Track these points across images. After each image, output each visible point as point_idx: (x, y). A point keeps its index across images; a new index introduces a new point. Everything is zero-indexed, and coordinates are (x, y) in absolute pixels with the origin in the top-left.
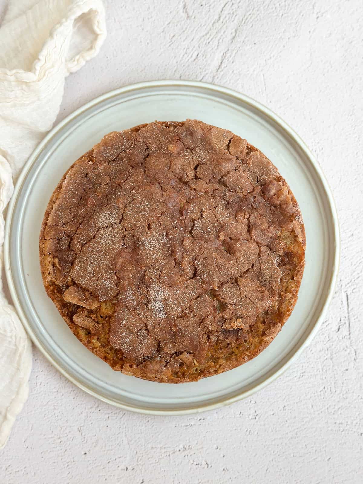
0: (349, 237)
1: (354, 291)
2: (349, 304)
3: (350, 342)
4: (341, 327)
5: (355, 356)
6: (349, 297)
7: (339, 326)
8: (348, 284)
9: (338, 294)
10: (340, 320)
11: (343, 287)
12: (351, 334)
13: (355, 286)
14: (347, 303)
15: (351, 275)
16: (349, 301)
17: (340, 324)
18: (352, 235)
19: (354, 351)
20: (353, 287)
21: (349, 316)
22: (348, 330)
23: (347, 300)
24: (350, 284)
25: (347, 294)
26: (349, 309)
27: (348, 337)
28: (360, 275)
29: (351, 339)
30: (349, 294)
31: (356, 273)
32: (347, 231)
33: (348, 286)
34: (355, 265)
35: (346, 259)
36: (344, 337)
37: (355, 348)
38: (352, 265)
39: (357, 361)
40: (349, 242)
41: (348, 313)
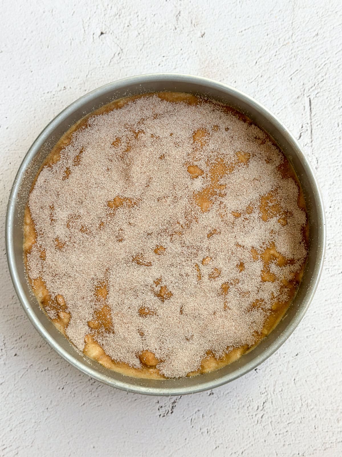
0: (314, 37)
1: (317, 95)
2: (312, 109)
3: (311, 150)
4: (302, 134)
5: (316, 165)
6: (312, 102)
7: (301, 133)
8: (312, 87)
9: (300, 99)
10: (302, 127)
11: (305, 92)
12: (313, 142)
13: (319, 90)
14: (309, 108)
15: (315, 78)
16: (312, 106)
17: (301, 132)
18: (317, 35)
19: (316, 159)
20: (316, 92)
21: (311, 122)
22: (310, 137)
23: (310, 105)
24: (314, 88)
25: (310, 98)
26: (312, 115)
27: (310, 144)
28: (324, 77)
29: (313, 147)
30: (312, 99)
31: (320, 76)
32: (312, 30)
33: (311, 90)
34: (319, 67)
35: (310, 61)
36: (306, 145)
37: (317, 156)
38: (316, 67)
39: (319, 169)
40: (313, 42)
41: (311, 119)
